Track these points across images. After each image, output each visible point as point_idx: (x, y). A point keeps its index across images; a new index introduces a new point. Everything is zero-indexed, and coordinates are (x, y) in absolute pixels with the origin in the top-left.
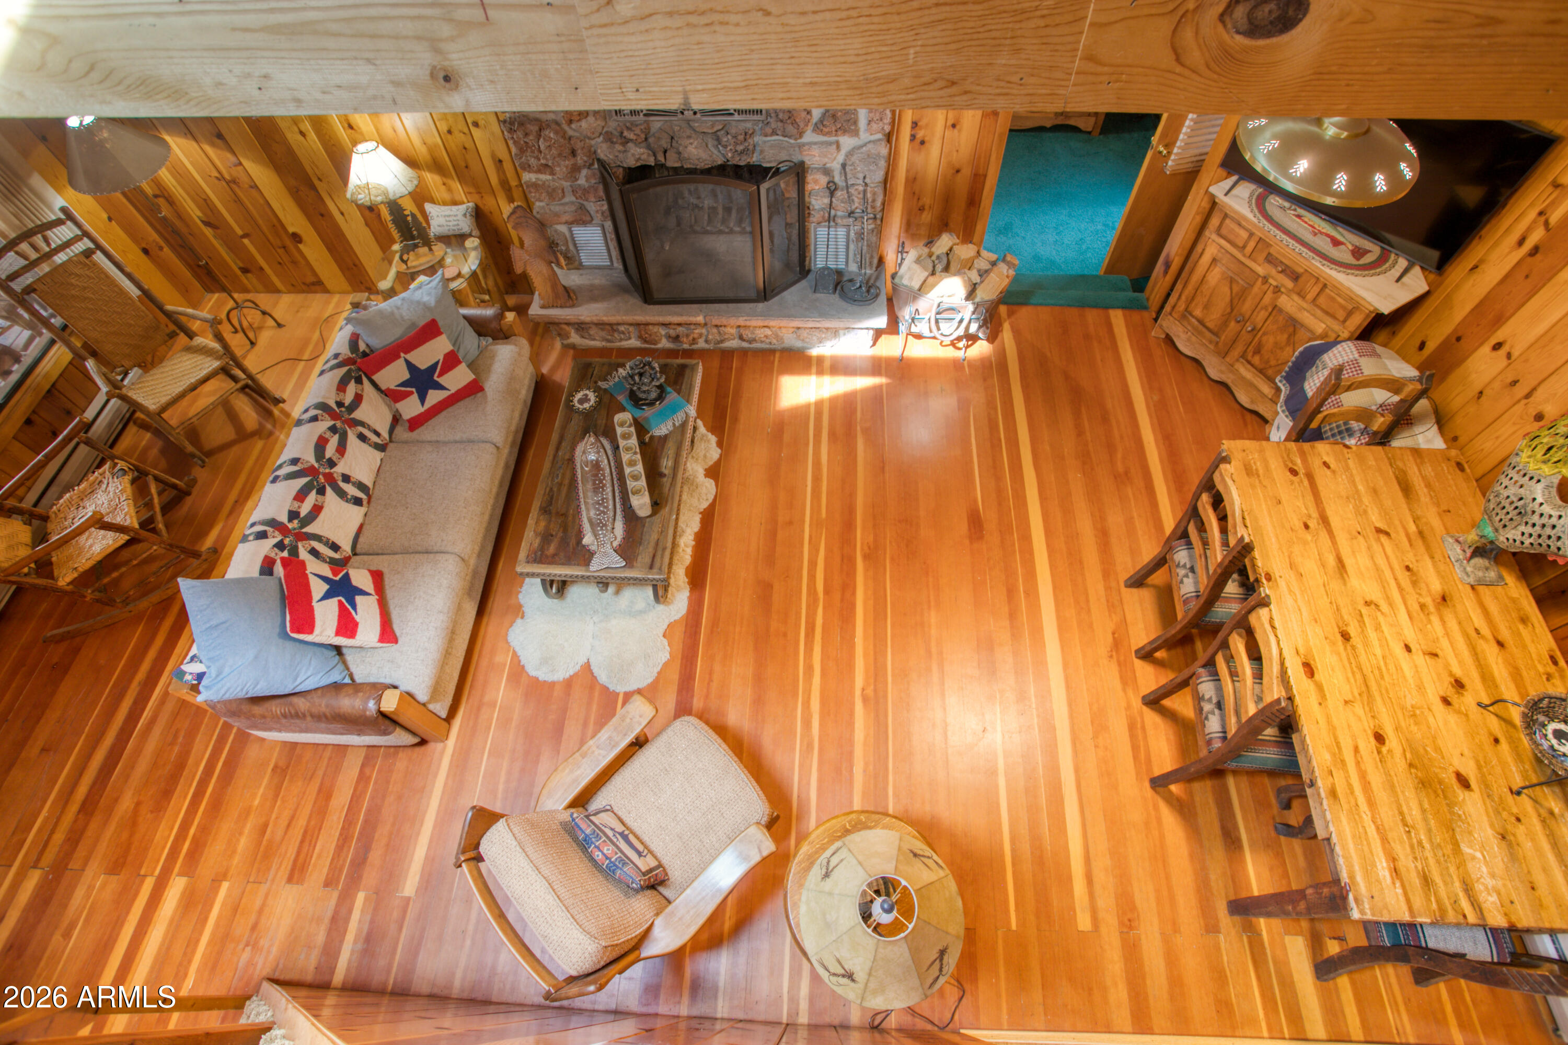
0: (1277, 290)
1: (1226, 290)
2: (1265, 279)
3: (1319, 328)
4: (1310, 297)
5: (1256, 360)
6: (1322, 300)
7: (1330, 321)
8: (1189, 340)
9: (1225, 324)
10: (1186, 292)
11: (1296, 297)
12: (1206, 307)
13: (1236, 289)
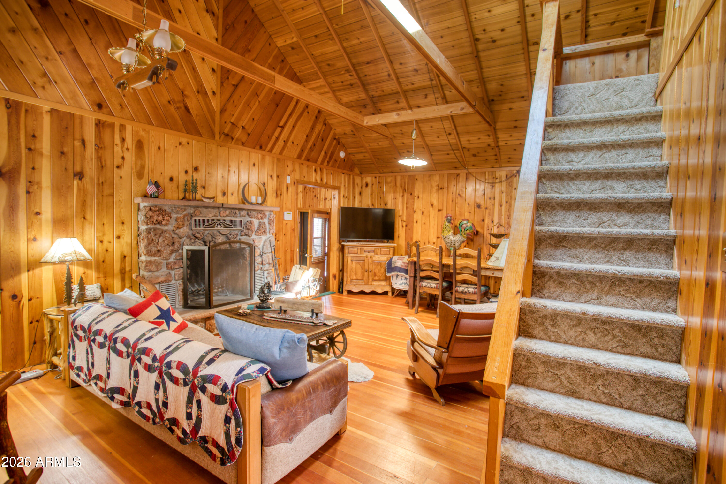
0: (371, 257)
1: (359, 266)
2: (367, 256)
3: (385, 259)
4: (379, 253)
5: (376, 278)
6: (382, 253)
7: (387, 256)
8: (356, 287)
9: (363, 275)
10: (348, 275)
11: (376, 256)
12: (356, 274)
13: (361, 264)
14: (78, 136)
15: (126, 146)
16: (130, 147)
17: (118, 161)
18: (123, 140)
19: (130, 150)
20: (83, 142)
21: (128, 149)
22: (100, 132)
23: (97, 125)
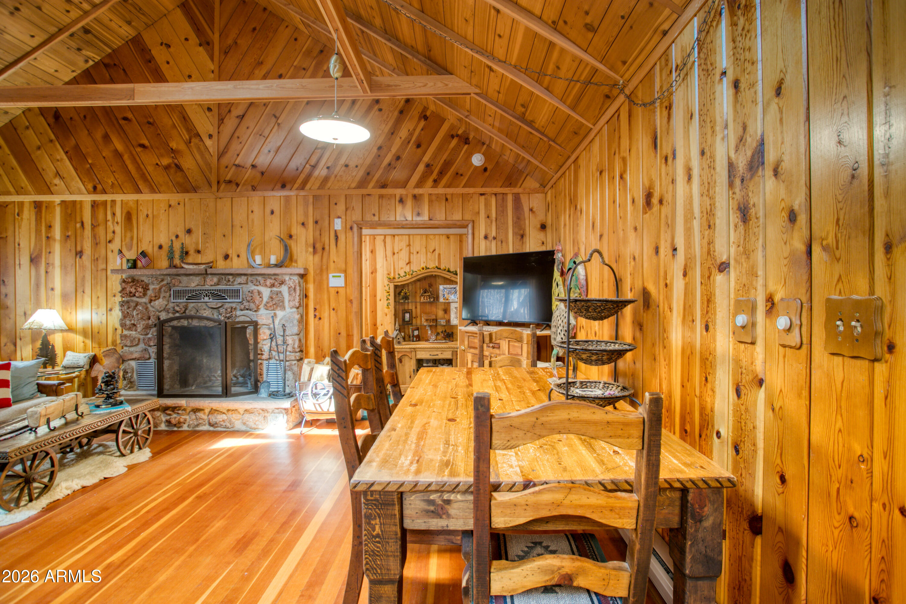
14: (78, 219)
15: (116, 220)
16: (119, 220)
17: (110, 236)
18: (114, 214)
19: (120, 224)
20: (82, 224)
21: (117, 223)
22: (95, 211)
23: (92, 206)
